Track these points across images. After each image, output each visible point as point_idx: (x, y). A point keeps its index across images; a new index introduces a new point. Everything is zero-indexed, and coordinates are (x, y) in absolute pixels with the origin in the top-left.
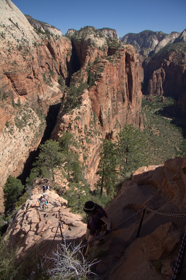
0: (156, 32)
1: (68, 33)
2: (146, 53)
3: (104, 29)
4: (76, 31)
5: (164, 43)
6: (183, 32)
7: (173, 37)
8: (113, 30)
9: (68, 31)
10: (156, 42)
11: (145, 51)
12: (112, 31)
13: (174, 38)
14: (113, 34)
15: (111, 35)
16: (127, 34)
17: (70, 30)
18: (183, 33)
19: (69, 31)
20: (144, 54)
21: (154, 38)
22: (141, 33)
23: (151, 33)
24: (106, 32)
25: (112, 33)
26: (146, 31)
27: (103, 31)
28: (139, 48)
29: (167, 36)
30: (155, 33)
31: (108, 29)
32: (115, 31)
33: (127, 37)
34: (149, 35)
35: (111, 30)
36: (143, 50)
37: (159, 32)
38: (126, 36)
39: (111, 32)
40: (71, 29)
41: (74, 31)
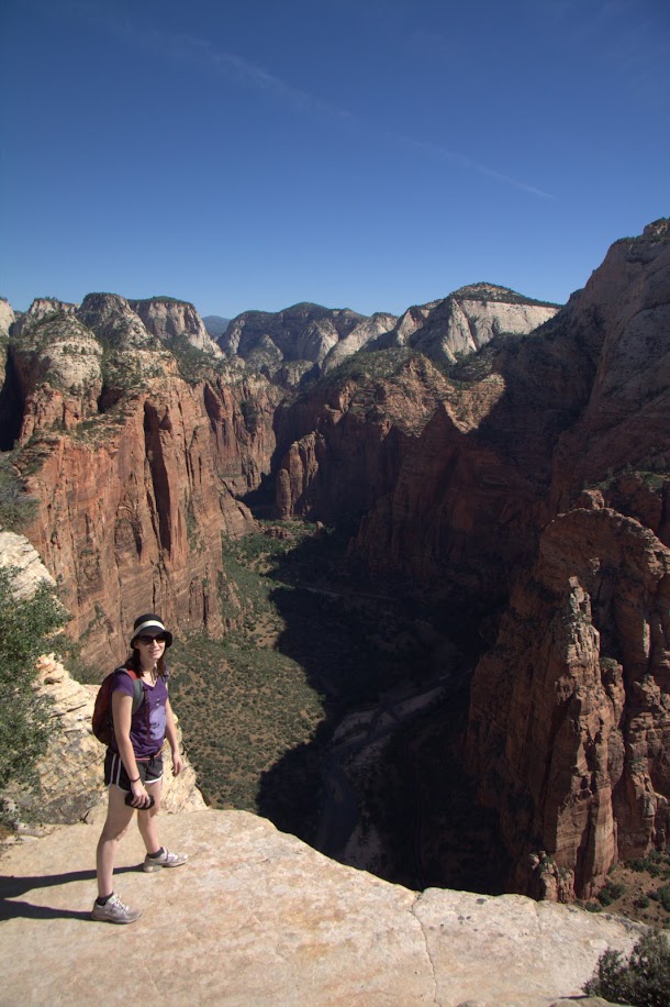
0: (331, 311)
1: (30, 310)
2: (295, 378)
3: (155, 300)
4: (60, 304)
5: (353, 344)
6: (403, 317)
7: (377, 327)
8: (184, 303)
9: (32, 306)
10: (330, 341)
11: (291, 371)
12: (182, 309)
13: (382, 330)
14: (187, 317)
15: (177, 319)
16: (241, 315)
17: (38, 301)
18: (405, 320)
19: (35, 306)
20: (289, 380)
21: (327, 329)
22: (285, 312)
23: (318, 314)
24: (163, 312)
25: (182, 313)
26: (301, 306)
27: (152, 308)
28: (281, 358)
29: (359, 326)
30: (327, 313)
31: (169, 302)
32: (192, 307)
33: (243, 323)
34: (311, 318)
35: (180, 303)
36: (287, 367)
37: (342, 312)
38: (238, 319)
39: (180, 311)
40: (43, 297)
41: (53, 305)
